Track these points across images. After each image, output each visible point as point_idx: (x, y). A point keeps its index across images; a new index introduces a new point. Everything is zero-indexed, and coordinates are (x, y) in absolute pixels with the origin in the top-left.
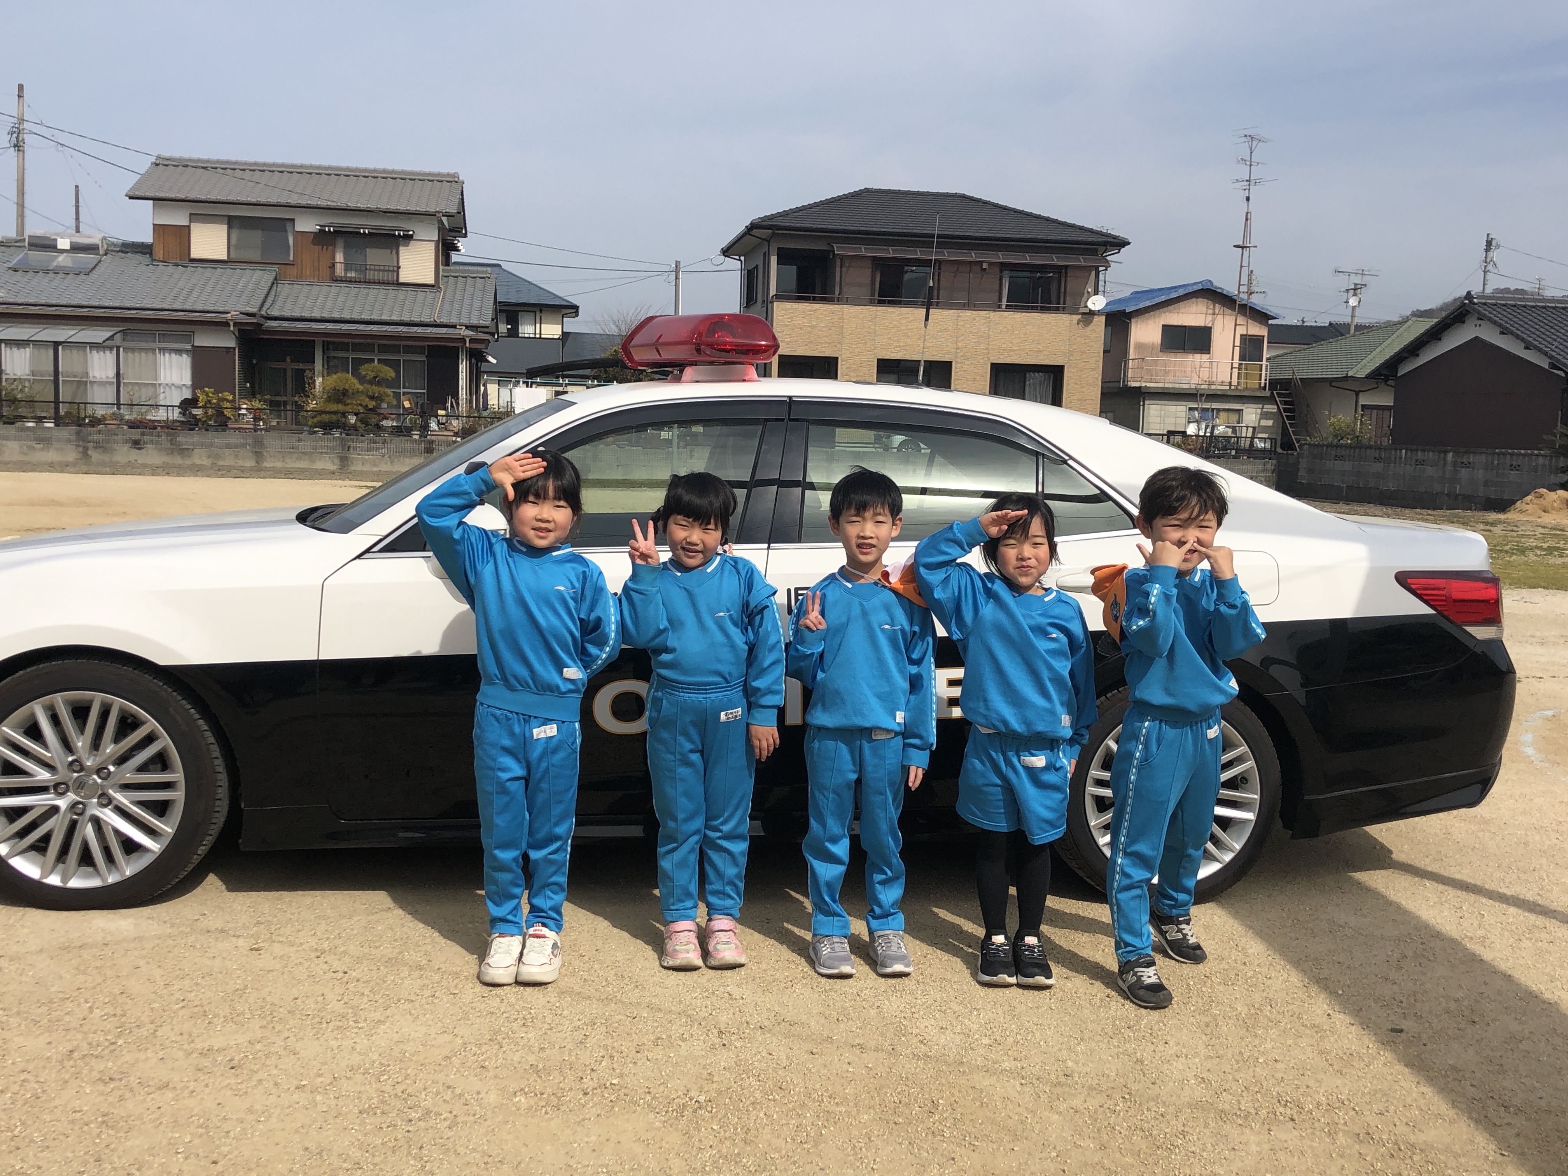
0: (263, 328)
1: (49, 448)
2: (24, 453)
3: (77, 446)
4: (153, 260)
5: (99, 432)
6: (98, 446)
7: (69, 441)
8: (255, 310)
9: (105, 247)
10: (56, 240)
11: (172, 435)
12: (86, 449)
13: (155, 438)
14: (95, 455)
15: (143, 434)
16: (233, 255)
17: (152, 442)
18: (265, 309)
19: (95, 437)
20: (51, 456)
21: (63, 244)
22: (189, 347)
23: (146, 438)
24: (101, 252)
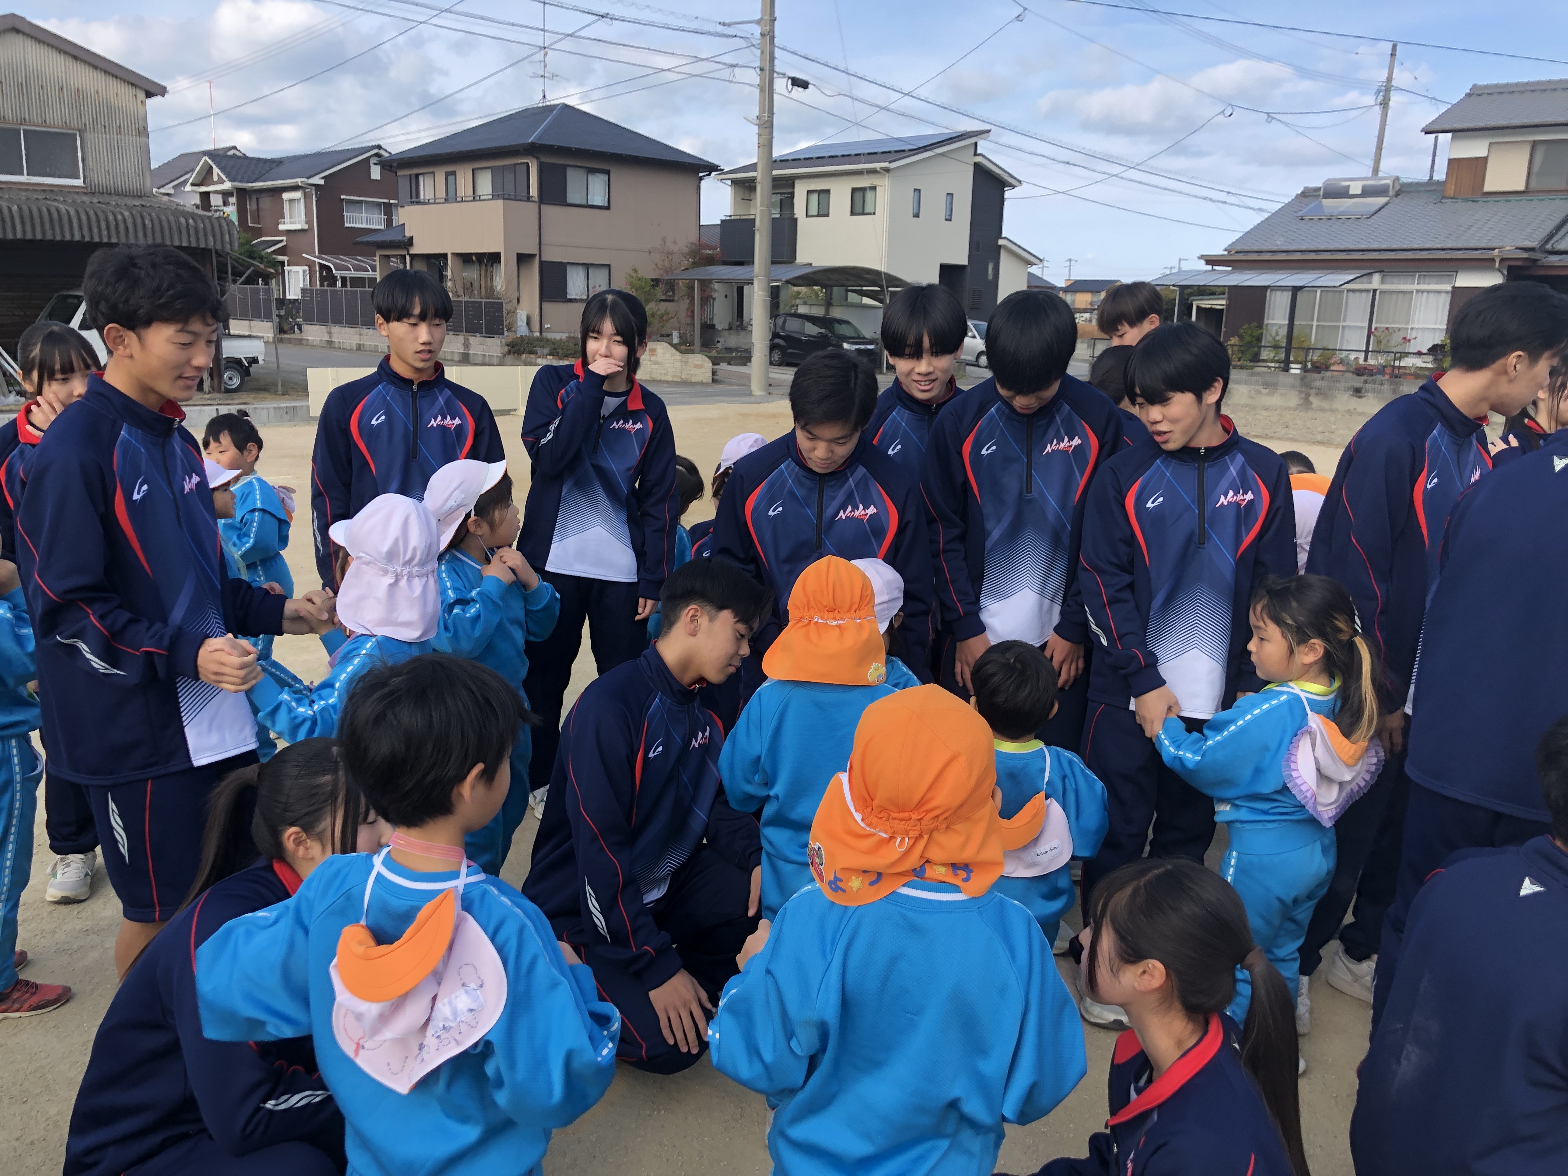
0: (1540, 263)
1: (1273, 393)
2: (1252, 398)
3: (1300, 392)
4: (1444, 197)
5: (1323, 379)
6: (1320, 392)
7: (1293, 387)
8: (1534, 244)
9: (1397, 188)
10: (1348, 187)
11: (1396, 384)
12: (1308, 395)
13: (1377, 387)
14: (1315, 401)
15: (1366, 382)
16: (1533, 185)
17: (1374, 391)
18: (1552, 242)
19: (1318, 383)
20: (1275, 400)
21: (1356, 188)
22: (1448, 288)
23: (1369, 386)
24: (1391, 193)
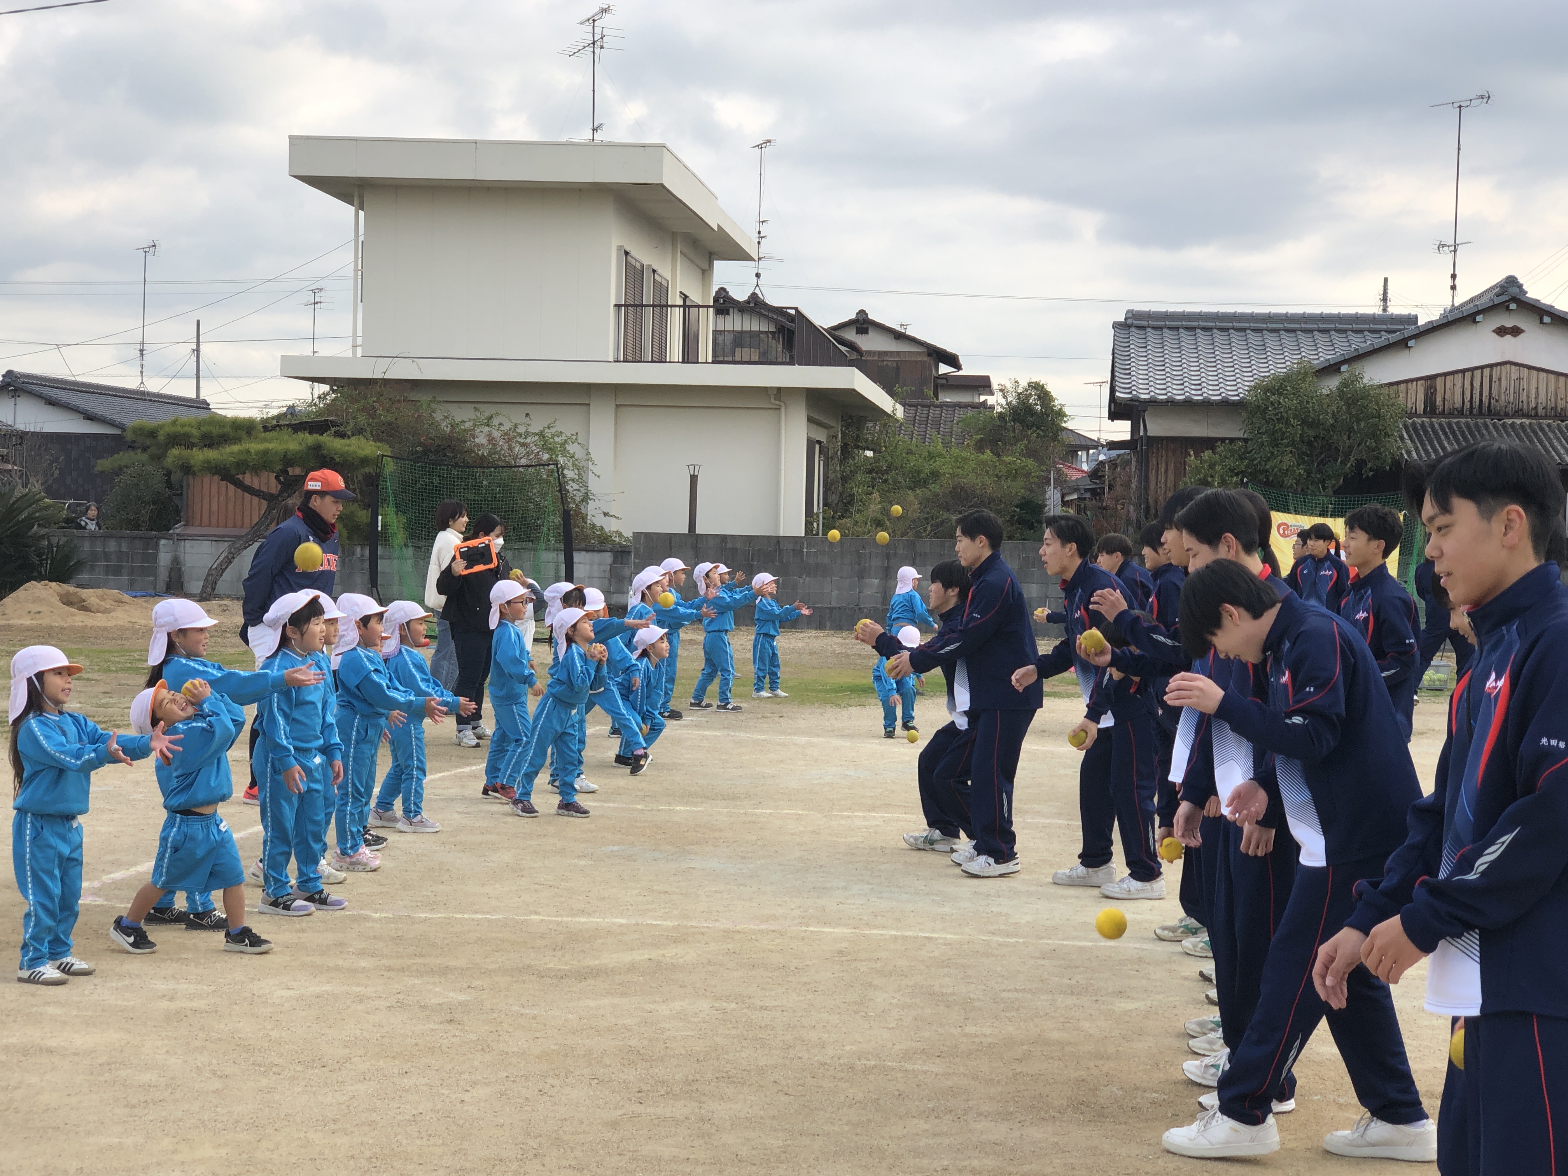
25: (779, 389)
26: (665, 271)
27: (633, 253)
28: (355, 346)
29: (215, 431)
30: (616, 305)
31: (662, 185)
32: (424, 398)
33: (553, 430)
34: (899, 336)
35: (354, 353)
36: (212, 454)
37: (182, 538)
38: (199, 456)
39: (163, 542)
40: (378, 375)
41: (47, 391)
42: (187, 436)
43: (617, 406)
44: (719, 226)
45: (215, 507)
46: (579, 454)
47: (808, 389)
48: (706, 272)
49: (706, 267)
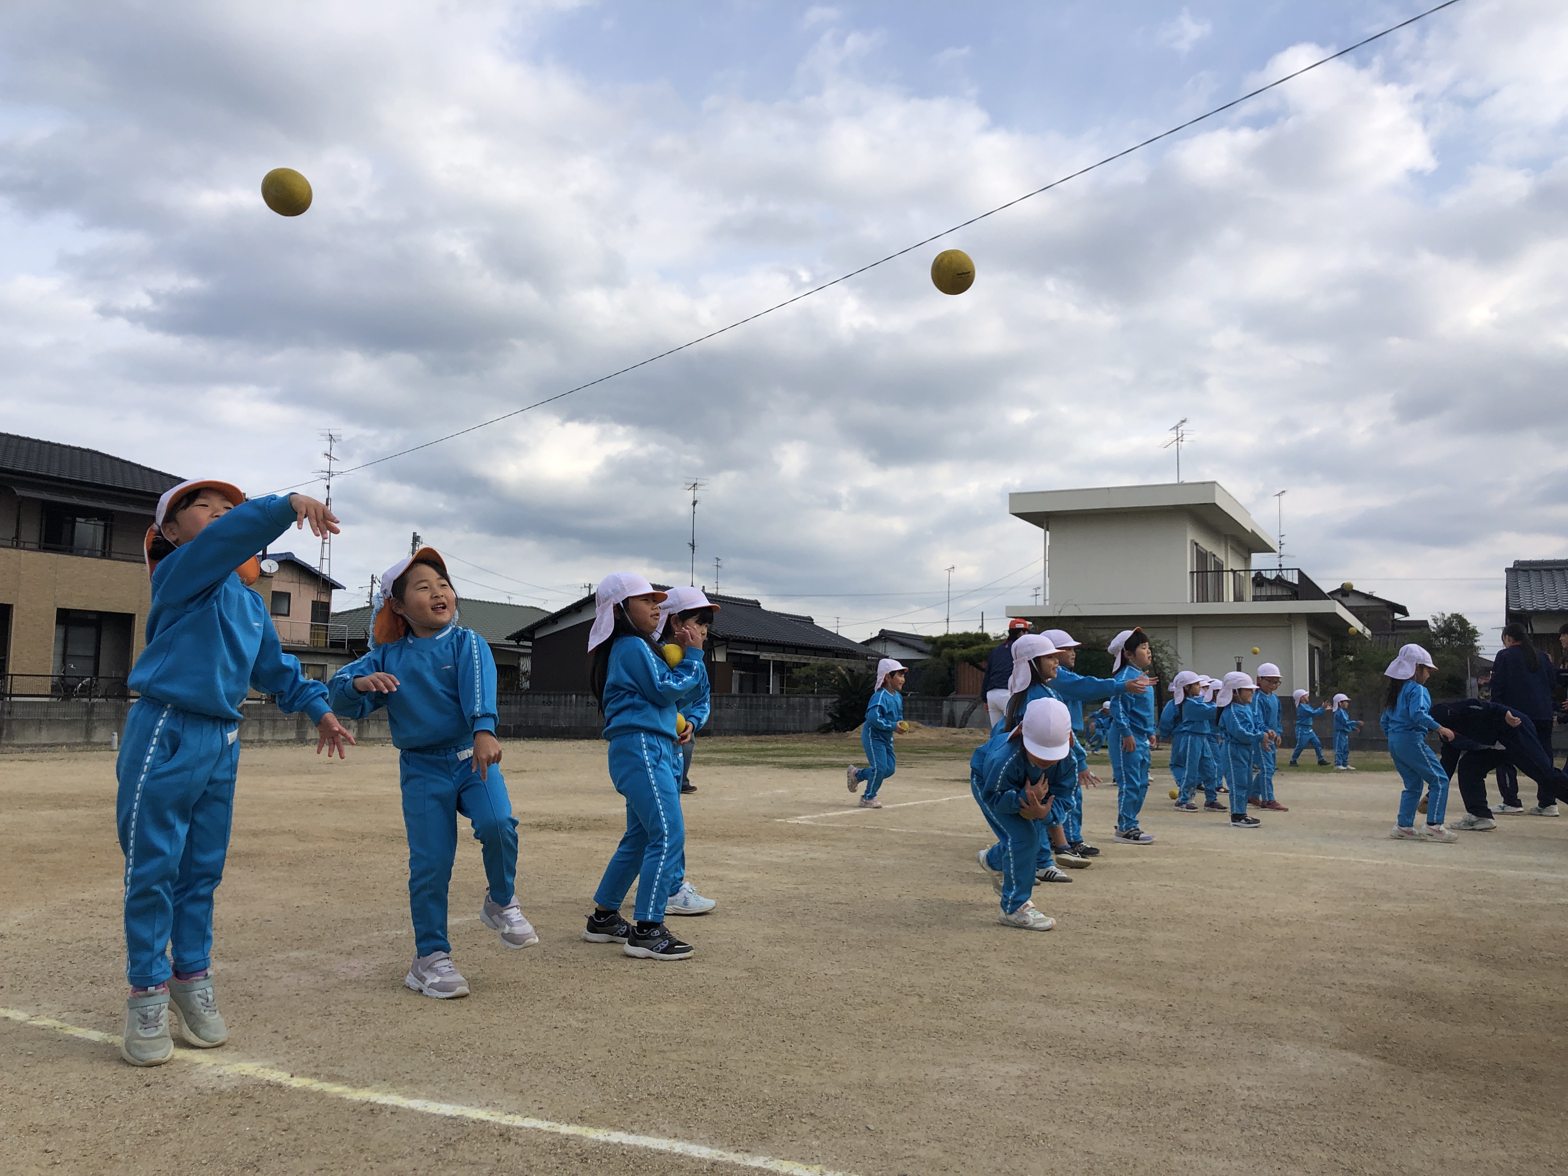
25: (1290, 614)
26: (1221, 556)
27: (1200, 544)
28: (1045, 600)
29: (967, 640)
30: (1191, 572)
31: (1215, 504)
32: (1081, 624)
33: (1154, 639)
34: (1369, 597)
35: (1045, 603)
36: (964, 651)
37: (954, 700)
38: (958, 652)
39: (945, 702)
40: (1056, 614)
41: (900, 639)
42: (952, 642)
43: (1194, 628)
44: (1252, 531)
45: (971, 683)
46: (1171, 651)
47: (1307, 614)
48: (1247, 560)
49: (1247, 556)
